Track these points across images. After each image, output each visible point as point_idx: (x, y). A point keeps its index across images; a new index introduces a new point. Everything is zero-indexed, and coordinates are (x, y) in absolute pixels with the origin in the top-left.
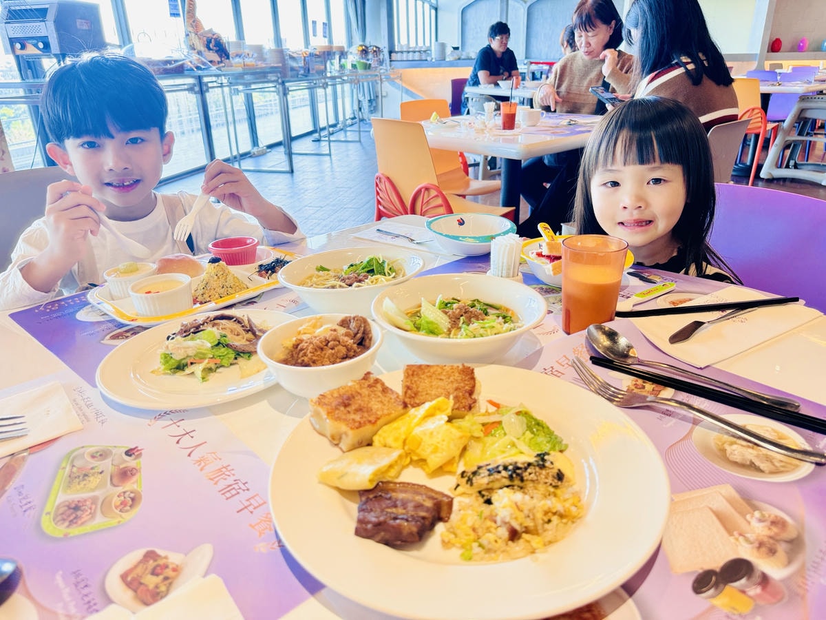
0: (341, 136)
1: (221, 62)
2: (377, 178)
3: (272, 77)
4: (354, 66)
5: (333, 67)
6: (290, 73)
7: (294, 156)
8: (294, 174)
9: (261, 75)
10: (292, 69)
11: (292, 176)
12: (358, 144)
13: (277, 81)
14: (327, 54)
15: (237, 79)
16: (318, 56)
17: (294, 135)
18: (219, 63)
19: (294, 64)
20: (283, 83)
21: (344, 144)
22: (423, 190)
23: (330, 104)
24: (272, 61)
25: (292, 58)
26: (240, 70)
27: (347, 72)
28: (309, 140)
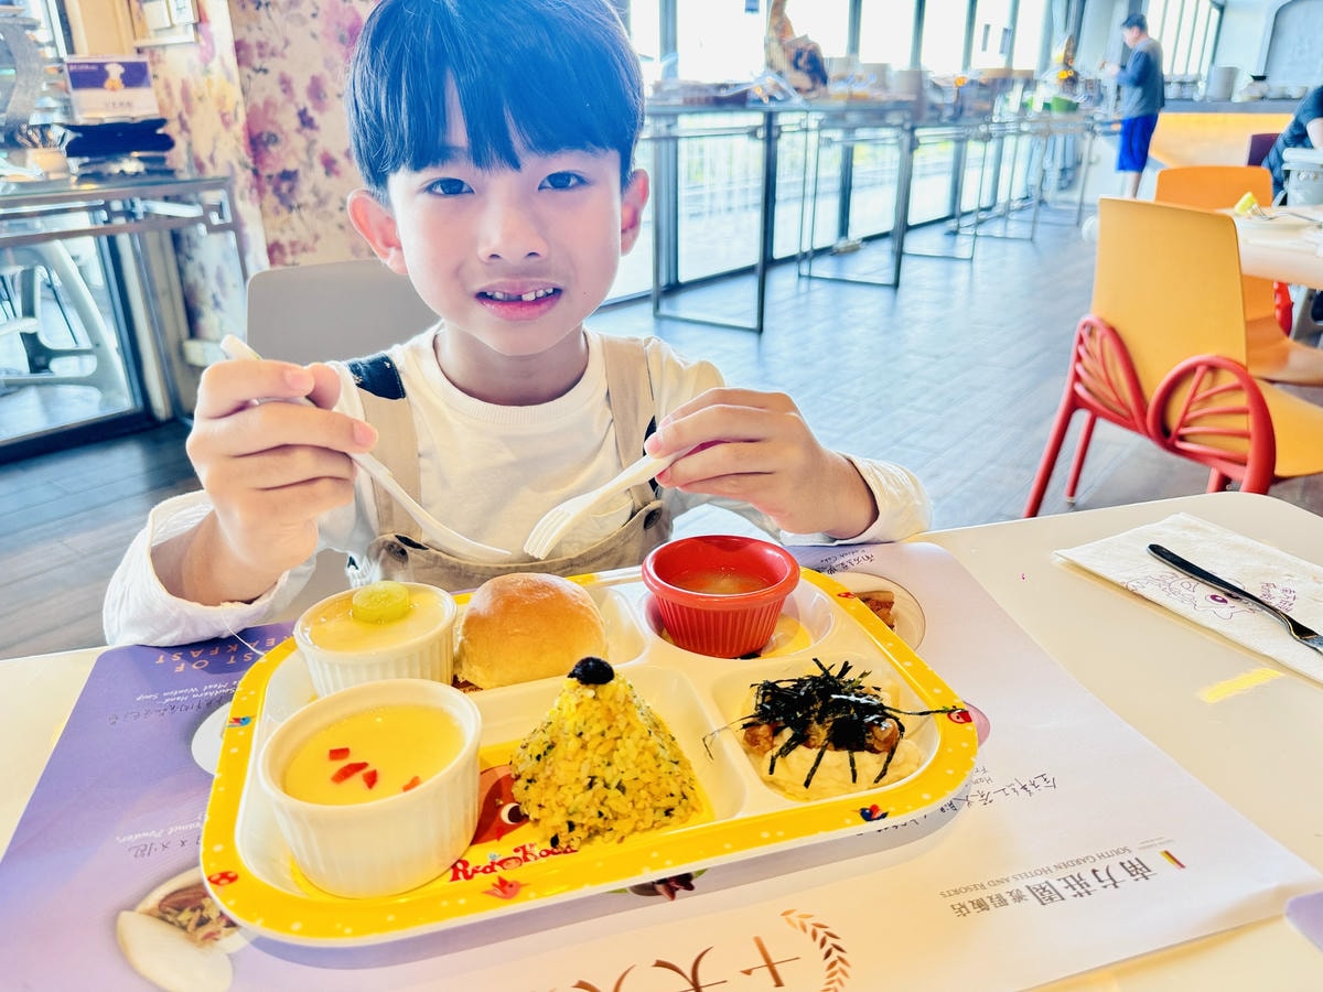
0: (997, 229)
1: (813, 89)
2: (1084, 327)
3: (894, 118)
4: (1047, 106)
5: (1007, 107)
6: (927, 114)
7: (905, 260)
8: (900, 289)
9: (876, 115)
10: (934, 107)
11: (896, 292)
12: (1027, 246)
13: (901, 126)
14: (999, 84)
15: (835, 118)
16: (982, 86)
17: (912, 221)
18: (809, 91)
19: (937, 99)
20: (912, 130)
21: (999, 244)
22: (1200, 370)
23: (989, 171)
24: (899, 91)
25: (936, 87)
26: (840, 104)
27: (1031, 116)
28: (937, 232)
